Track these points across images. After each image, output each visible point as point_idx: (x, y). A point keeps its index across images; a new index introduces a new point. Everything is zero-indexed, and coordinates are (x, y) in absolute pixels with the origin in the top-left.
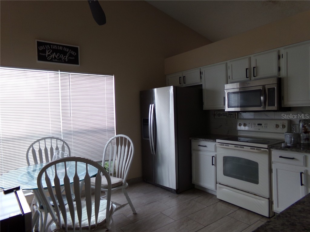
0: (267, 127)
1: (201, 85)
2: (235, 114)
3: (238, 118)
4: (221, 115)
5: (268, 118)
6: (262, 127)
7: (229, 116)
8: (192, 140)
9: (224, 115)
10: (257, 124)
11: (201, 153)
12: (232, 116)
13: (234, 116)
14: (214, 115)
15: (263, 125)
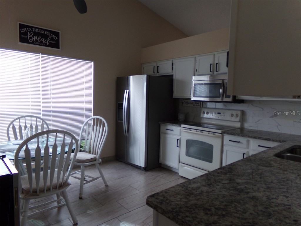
0: (224, 116)
1: (173, 75)
3: (202, 107)
4: (189, 103)
5: (226, 108)
6: (221, 115)
8: (161, 124)
10: (217, 113)
11: (169, 136)
15: (222, 114)
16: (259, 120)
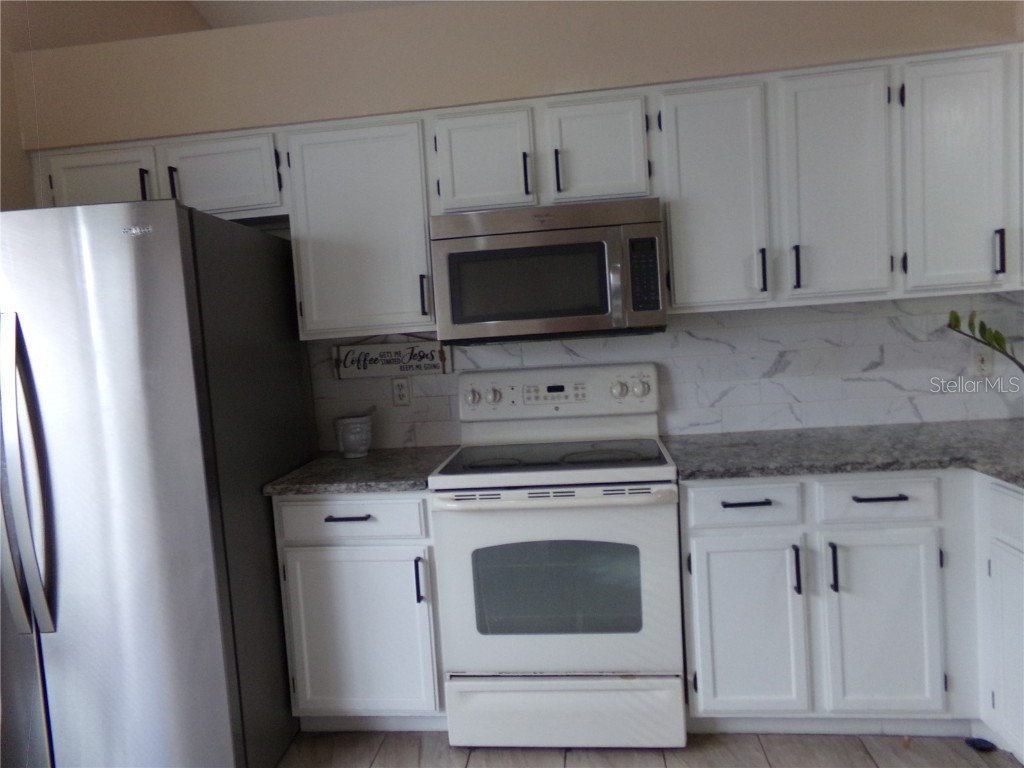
0: (584, 395)
1: (284, 220)
2: (442, 353)
3: (453, 370)
4: (374, 361)
5: (578, 361)
6: (566, 397)
7: (414, 362)
8: (275, 499)
9: (389, 362)
10: (543, 391)
11: (341, 554)
12: (425, 361)
13: (437, 360)
14: (338, 362)
15: (569, 390)
16: (724, 394)
